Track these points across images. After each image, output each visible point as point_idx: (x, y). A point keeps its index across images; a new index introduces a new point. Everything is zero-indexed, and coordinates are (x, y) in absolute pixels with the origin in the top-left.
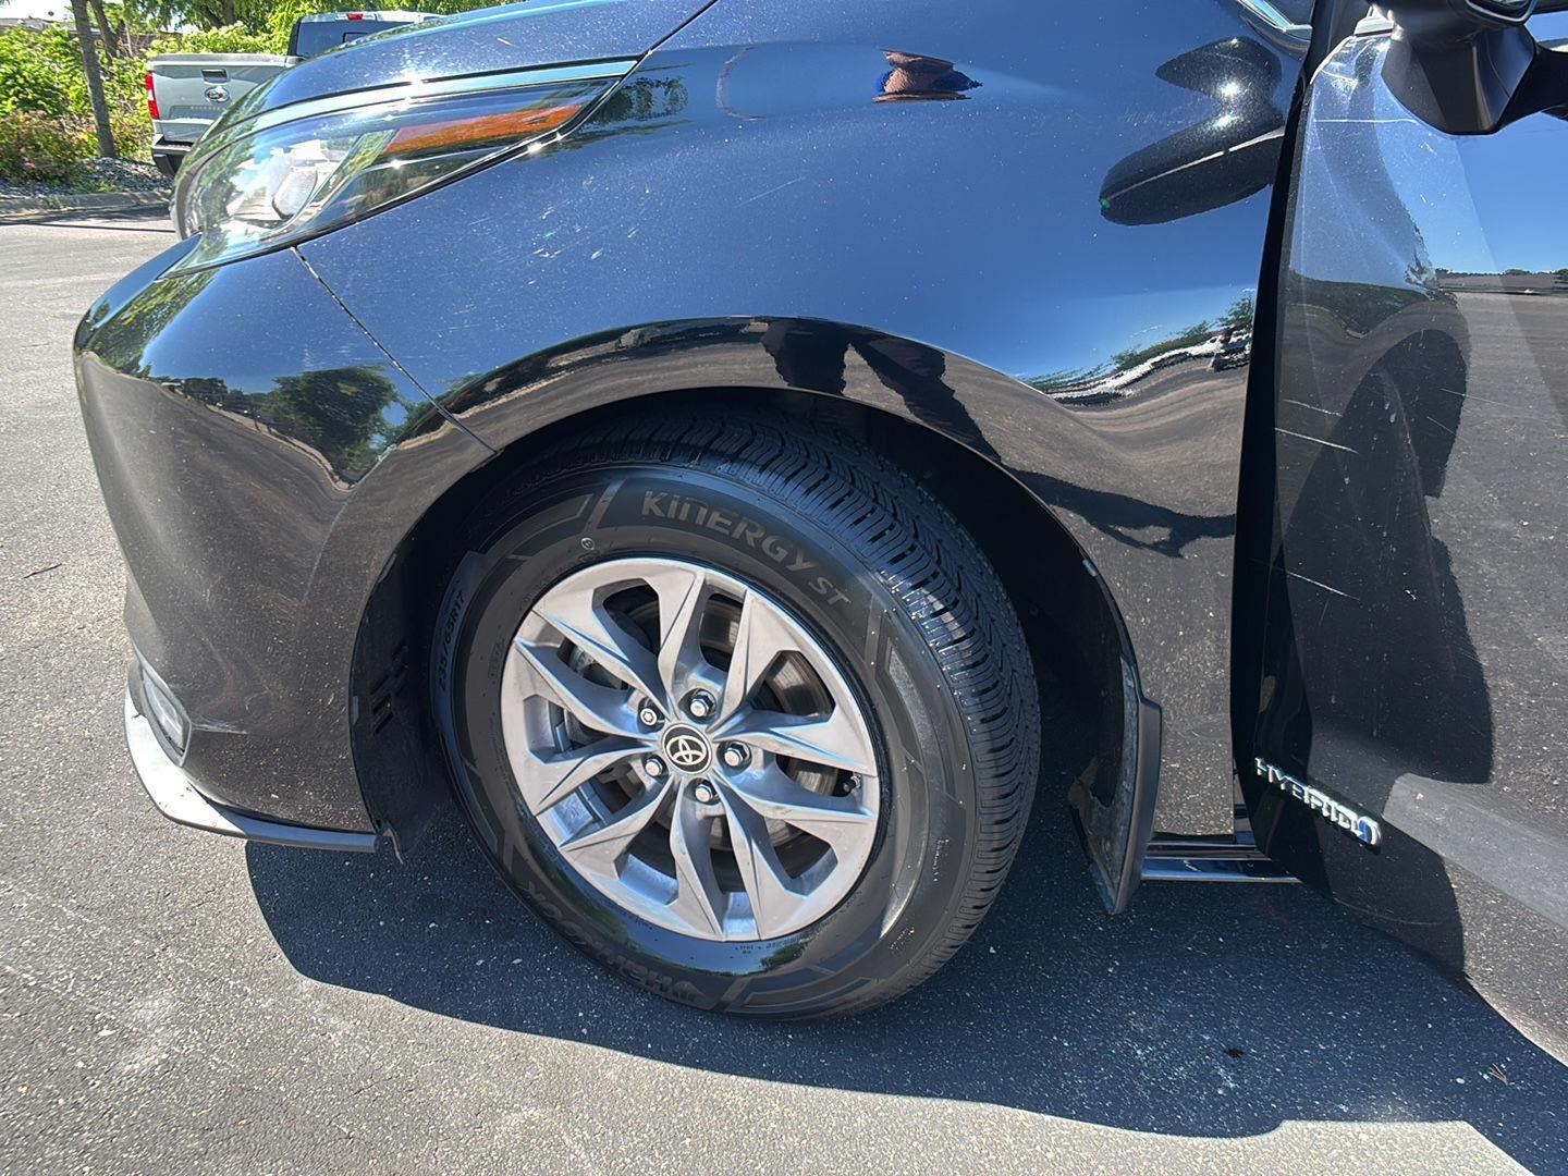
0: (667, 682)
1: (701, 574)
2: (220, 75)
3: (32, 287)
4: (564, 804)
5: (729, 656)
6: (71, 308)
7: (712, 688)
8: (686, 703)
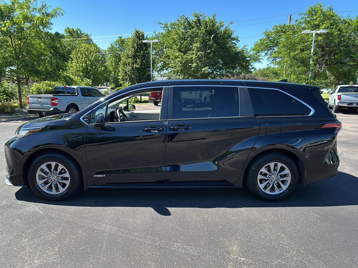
0: (52, 172)
1: (56, 163)
2: (40, 98)
3: (3, 134)
4: (42, 185)
5: (57, 170)
6: (9, 137)
7: (56, 172)
8: (54, 174)
